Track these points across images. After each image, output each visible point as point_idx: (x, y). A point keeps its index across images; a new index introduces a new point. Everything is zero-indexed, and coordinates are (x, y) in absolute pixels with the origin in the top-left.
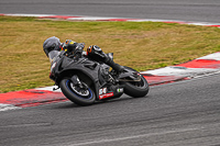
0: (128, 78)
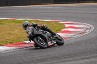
0: (57, 37)
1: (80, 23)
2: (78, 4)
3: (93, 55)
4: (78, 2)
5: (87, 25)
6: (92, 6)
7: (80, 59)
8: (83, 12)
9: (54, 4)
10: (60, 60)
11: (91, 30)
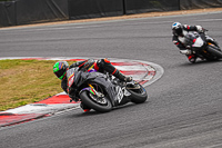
1: (131, 61)
2: (125, 17)
4: (125, 14)
5: (148, 66)
6: (155, 20)
8: (136, 35)
9: (70, 19)
11: (158, 76)
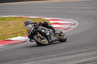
3: (78, 51)
7: (65, 55)
10: (45, 57)
